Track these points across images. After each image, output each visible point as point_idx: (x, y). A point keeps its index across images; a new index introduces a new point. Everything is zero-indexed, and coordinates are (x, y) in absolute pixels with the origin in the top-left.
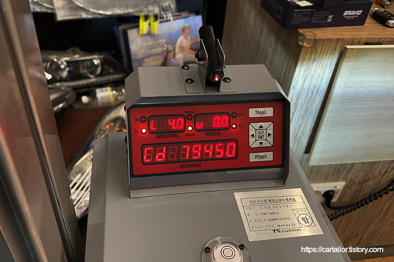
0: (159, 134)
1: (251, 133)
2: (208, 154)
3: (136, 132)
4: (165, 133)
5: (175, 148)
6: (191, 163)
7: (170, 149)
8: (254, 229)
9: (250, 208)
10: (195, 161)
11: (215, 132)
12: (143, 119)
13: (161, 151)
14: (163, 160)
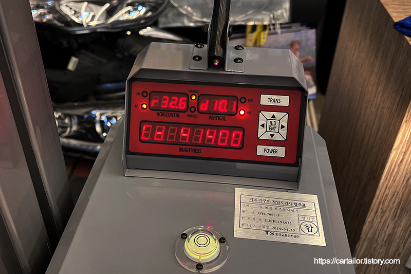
0: (160, 112)
1: (261, 123)
2: (210, 140)
3: (137, 106)
4: (165, 111)
5: (175, 129)
6: (191, 147)
7: (169, 129)
8: (244, 226)
9: (248, 205)
10: (196, 146)
11: (219, 116)
12: (145, 94)
13: (160, 130)
14: (161, 140)
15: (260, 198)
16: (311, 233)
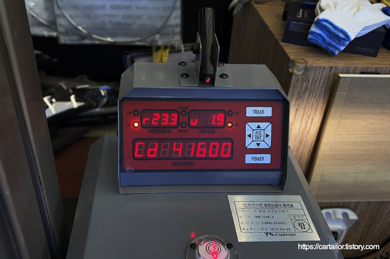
0: (151, 129)
1: (247, 133)
2: (201, 153)
3: (129, 125)
4: (157, 128)
5: (168, 145)
6: (183, 161)
7: (162, 145)
8: (245, 230)
9: (243, 211)
10: (188, 159)
11: (209, 129)
12: (136, 113)
13: (153, 146)
14: (154, 156)
15: (252, 203)
16: (304, 230)
